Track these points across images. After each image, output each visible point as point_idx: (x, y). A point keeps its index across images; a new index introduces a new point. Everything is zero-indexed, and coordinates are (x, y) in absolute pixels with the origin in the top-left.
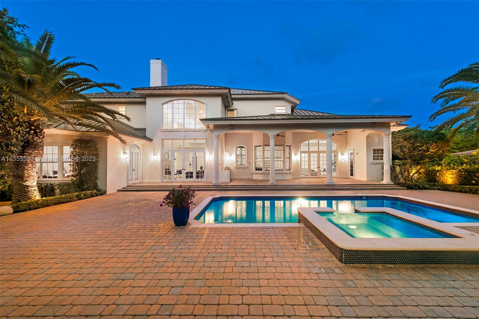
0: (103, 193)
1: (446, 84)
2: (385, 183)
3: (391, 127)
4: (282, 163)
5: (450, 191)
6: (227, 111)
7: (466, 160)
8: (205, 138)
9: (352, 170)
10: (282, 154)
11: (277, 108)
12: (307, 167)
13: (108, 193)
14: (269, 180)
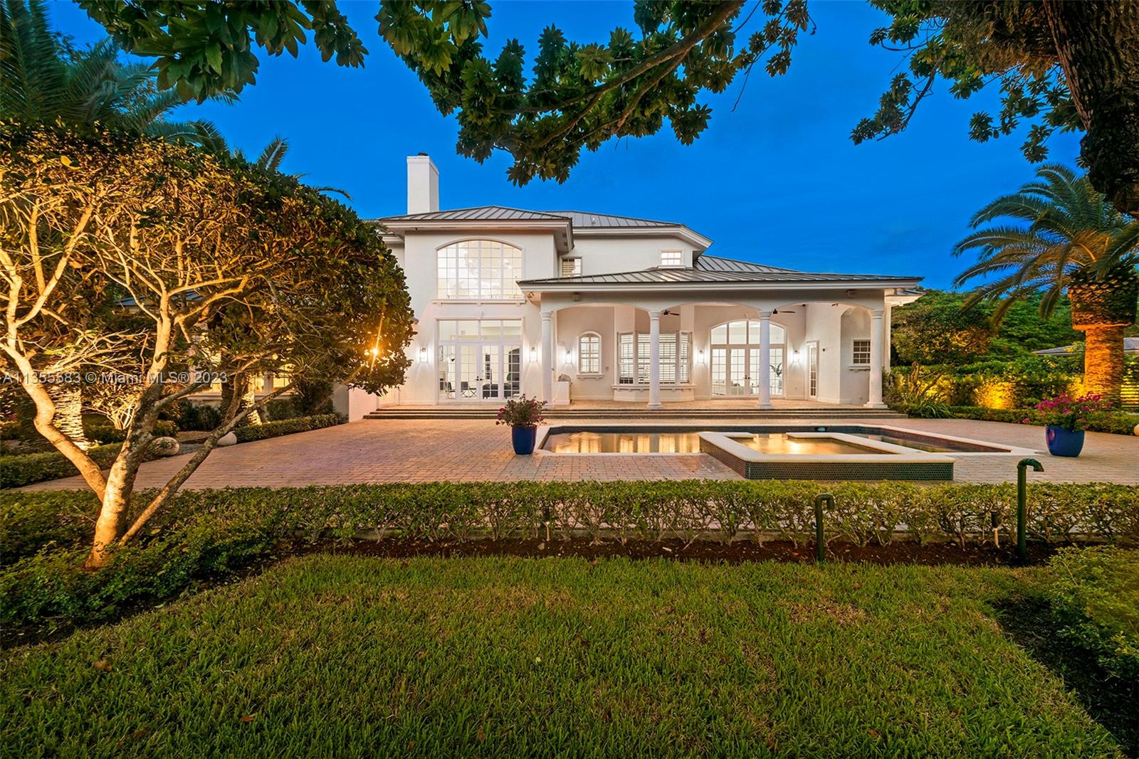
0: (343, 420)
1: (981, 221)
2: (871, 407)
3: (886, 298)
4: (673, 369)
5: (986, 420)
6: (561, 260)
7: (1052, 365)
8: (522, 317)
9: (813, 384)
10: (673, 350)
11: (664, 255)
12: (723, 377)
13: (350, 421)
14: (647, 403)
